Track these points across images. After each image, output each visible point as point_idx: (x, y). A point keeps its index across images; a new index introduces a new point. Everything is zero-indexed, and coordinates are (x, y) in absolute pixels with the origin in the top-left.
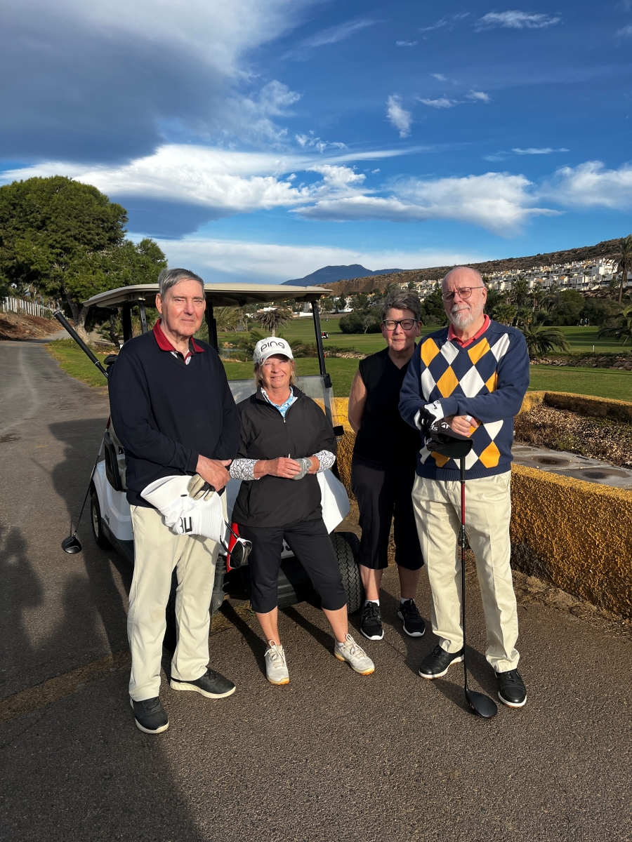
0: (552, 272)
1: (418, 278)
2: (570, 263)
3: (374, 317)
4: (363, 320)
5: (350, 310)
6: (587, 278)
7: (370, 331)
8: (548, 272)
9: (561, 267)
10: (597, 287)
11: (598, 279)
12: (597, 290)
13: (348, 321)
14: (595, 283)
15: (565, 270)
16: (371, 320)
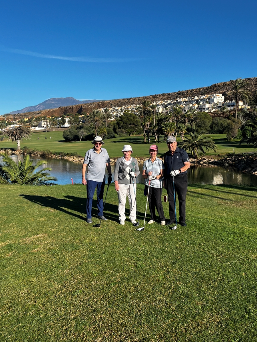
0: (188, 101)
1: (109, 106)
2: (198, 97)
3: (85, 131)
4: (78, 132)
5: (69, 125)
6: (208, 105)
7: (83, 140)
8: (186, 102)
9: (193, 99)
10: (214, 110)
11: (214, 105)
12: (215, 112)
13: (69, 133)
14: (213, 108)
15: (195, 101)
16: (84, 133)
